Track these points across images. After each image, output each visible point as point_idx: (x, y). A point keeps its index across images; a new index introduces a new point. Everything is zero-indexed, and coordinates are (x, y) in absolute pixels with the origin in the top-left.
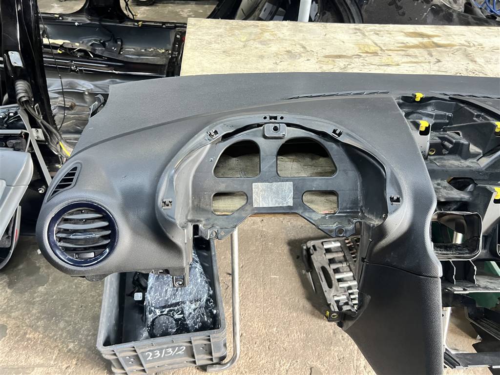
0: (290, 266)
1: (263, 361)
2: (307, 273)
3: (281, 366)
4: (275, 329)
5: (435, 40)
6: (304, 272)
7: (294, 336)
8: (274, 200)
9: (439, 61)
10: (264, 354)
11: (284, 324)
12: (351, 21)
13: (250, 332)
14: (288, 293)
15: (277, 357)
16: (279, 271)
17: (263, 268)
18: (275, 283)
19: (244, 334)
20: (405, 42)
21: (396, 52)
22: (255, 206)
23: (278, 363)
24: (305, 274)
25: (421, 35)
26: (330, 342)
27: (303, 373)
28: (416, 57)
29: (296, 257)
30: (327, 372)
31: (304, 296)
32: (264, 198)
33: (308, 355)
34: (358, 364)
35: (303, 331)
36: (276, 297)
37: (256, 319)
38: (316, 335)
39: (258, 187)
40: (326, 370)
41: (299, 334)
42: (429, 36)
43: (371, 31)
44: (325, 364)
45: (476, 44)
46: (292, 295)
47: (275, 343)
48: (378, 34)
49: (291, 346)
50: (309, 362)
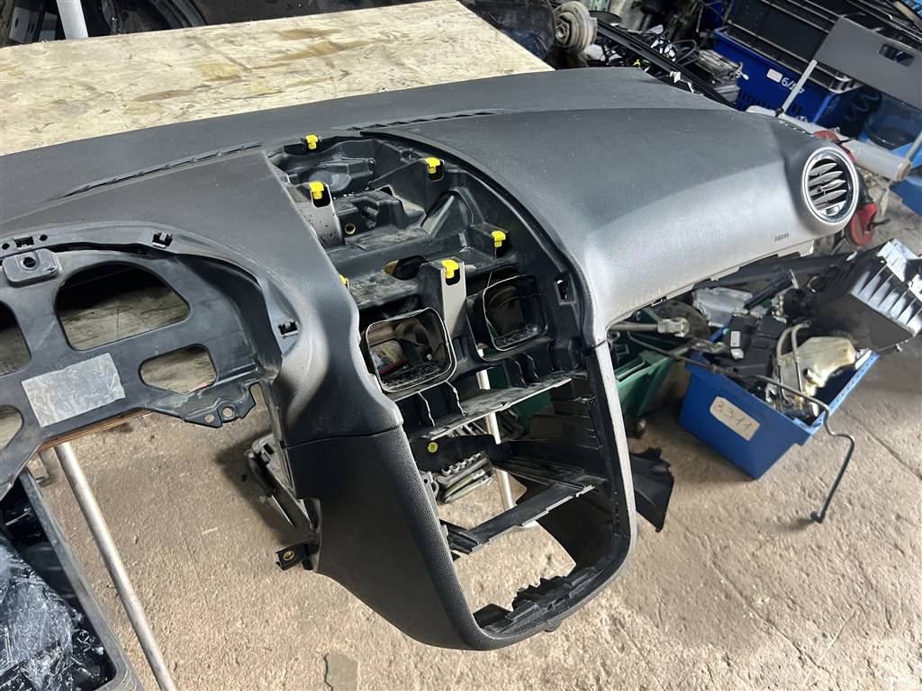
0: (233, 500)
2: (270, 499)
3: (270, 683)
4: (238, 624)
5: (334, 38)
6: (262, 499)
7: (279, 618)
8: (82, 400)
9: (346, 74)
10: (231, 678)
11: (254, 605)
12: (184, 23)
13: (191, 651)
14: (243, 549)
15: (258, 671)
16: (215, 517)
17: (181, 525)
18: (213, 543)
19: (182, 662)
20: (283, 49)
21: (272, 69)
22: (44, 423)
23: (262, 679)
24: (267, 502)
25: (309, 33)
26: (344, 599)
27: (313, 673)
28: (307, 72)
29: (241, 478)
30: (353, 650)
31: (276, 540)
32: (58, 403)
33: (312, 638)
35: (291, 601)
36: (223, 566)
37: (197, 623)
38: (317, 596)
39: (37, 387)
40: (351, 647)
41: (285, 610)
42: (321, 34)
43: (219, 37)
44: (347, 639)
45: (398, 35)
46: (252, 550)
47: (247, 648)
48: (232, 42)
49: (278, 638)
50: (318, 650)
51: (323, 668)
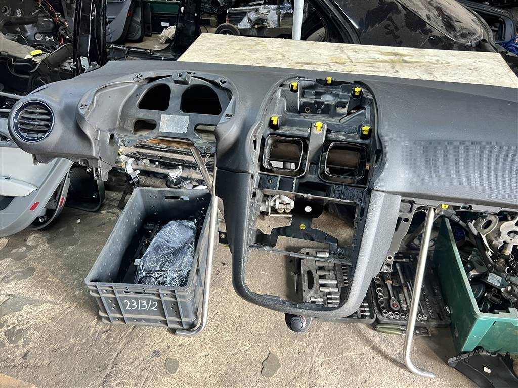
0: (281, 267)
1: (228, 338)
3: (242, 346)
5: (406, 58)
6: (292, 274)
8: (174, 128)
9: (398, 72)
10: (231, 332)
11: (258, 312)
13: (225, 312)
15: (241, 338)
16: (269, 269)
17: (255, 264)
22: (161, 131)
23: (241, 342)
25: (396, 54)
28: (378, 68)
30: (283, 360)
32: (168, 126)
33: (270, 342)
34: (316, 361)
39: (165, 118)
41: (268, 323)
47: (244, 326)
49: (257, 332)
50: (269, 349)
51: (266, 357)
